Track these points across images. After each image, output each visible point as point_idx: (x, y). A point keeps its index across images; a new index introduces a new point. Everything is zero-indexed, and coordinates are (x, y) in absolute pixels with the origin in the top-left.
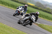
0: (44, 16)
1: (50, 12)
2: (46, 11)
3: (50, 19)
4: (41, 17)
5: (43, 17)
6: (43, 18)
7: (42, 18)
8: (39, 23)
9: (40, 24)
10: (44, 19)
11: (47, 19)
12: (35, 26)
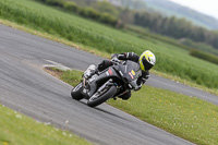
0: (87, 36)
1: (113, 18)
2: (93, 17)
3: (112, 48)
4: (76, 41)
5: (83, 42)
6: (82, 46)
7: (77, 46)
8: (65, 68)
9: (68, 71)
10: (87, 48)
11: (100, 49)
12: (48, 79)
